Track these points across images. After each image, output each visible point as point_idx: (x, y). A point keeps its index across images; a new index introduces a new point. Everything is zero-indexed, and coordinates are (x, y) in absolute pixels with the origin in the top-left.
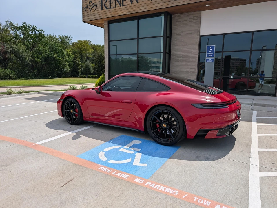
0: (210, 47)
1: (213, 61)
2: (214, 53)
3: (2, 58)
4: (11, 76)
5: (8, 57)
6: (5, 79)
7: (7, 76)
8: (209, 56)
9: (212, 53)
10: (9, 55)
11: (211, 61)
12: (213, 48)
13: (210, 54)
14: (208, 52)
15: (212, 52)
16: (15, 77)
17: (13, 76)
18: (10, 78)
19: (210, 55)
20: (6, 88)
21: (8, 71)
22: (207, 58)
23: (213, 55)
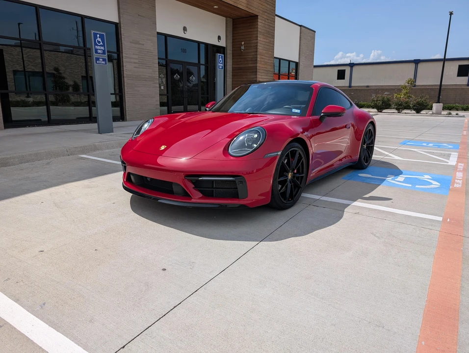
0: (98, 36)
1: (106, 63)
2: (105, 48)
8: (99, 53)
9: (102, 48)
11: (103, 62)
12: (102, 37)
13: (100, 49)
14: (96, 44)
15: (101, 46)
19: (99, 51)
22: (95, 56)
23: (104, 53)
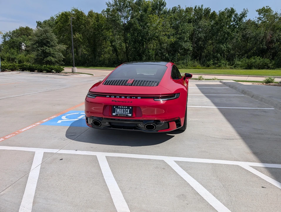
3: (266, 47)
4: (270, 66)
5: (273, 46)
6: (263, 68)
7: (265, 66)
10: (274, 44)
16: (273, 67)
17: (272, 66)
18: (268, 68)
20: (198, 75)
21: (267, 60)
